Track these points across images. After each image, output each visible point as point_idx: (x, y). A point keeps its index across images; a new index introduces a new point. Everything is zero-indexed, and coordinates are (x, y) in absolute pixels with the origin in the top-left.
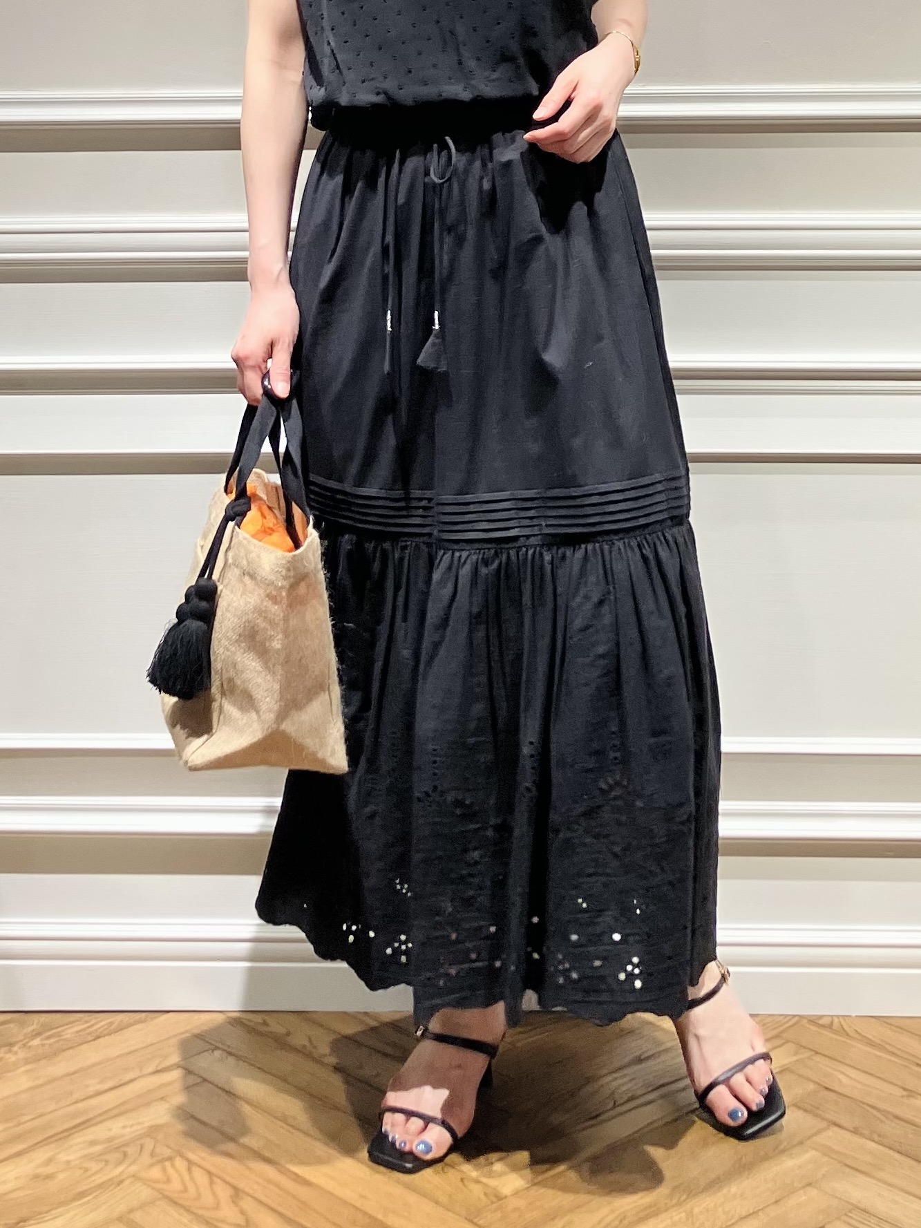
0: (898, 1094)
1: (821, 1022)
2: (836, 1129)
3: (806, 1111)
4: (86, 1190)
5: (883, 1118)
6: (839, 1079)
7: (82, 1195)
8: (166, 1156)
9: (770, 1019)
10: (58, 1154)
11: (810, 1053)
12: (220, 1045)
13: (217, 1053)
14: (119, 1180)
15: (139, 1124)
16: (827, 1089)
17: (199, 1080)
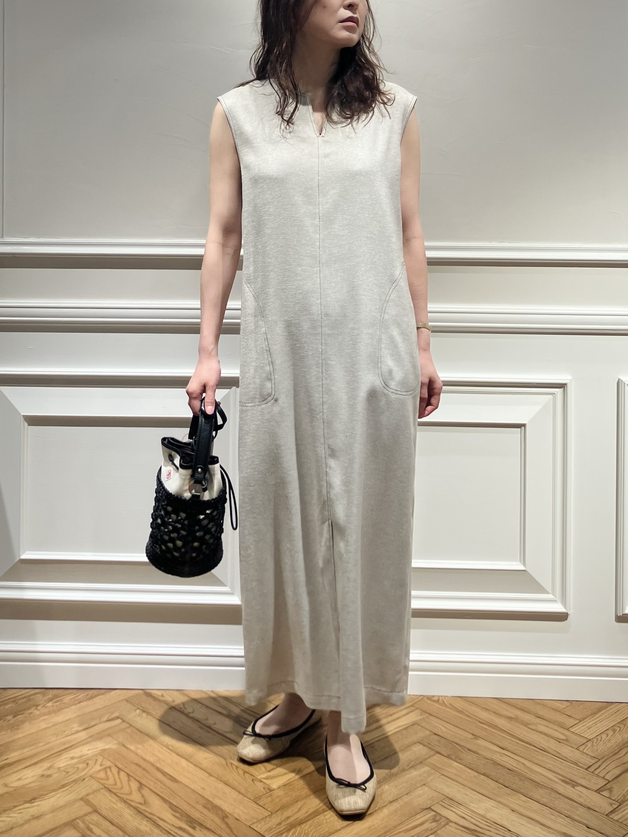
0: (470, 737)
1: (435, 698)
2: (438, 755)
3: (424, 746)
4: (67, 783)
5: (463, 751)
6: (440, 728)
7: (63, 786)
8: (107, 766)
10: (55, 763)
11: (429, 715)
12: (139, 707)
13: (138, 711)
14: (82, 778)
15: (95, 748)
16: (435, 734)
17: (129, 725)
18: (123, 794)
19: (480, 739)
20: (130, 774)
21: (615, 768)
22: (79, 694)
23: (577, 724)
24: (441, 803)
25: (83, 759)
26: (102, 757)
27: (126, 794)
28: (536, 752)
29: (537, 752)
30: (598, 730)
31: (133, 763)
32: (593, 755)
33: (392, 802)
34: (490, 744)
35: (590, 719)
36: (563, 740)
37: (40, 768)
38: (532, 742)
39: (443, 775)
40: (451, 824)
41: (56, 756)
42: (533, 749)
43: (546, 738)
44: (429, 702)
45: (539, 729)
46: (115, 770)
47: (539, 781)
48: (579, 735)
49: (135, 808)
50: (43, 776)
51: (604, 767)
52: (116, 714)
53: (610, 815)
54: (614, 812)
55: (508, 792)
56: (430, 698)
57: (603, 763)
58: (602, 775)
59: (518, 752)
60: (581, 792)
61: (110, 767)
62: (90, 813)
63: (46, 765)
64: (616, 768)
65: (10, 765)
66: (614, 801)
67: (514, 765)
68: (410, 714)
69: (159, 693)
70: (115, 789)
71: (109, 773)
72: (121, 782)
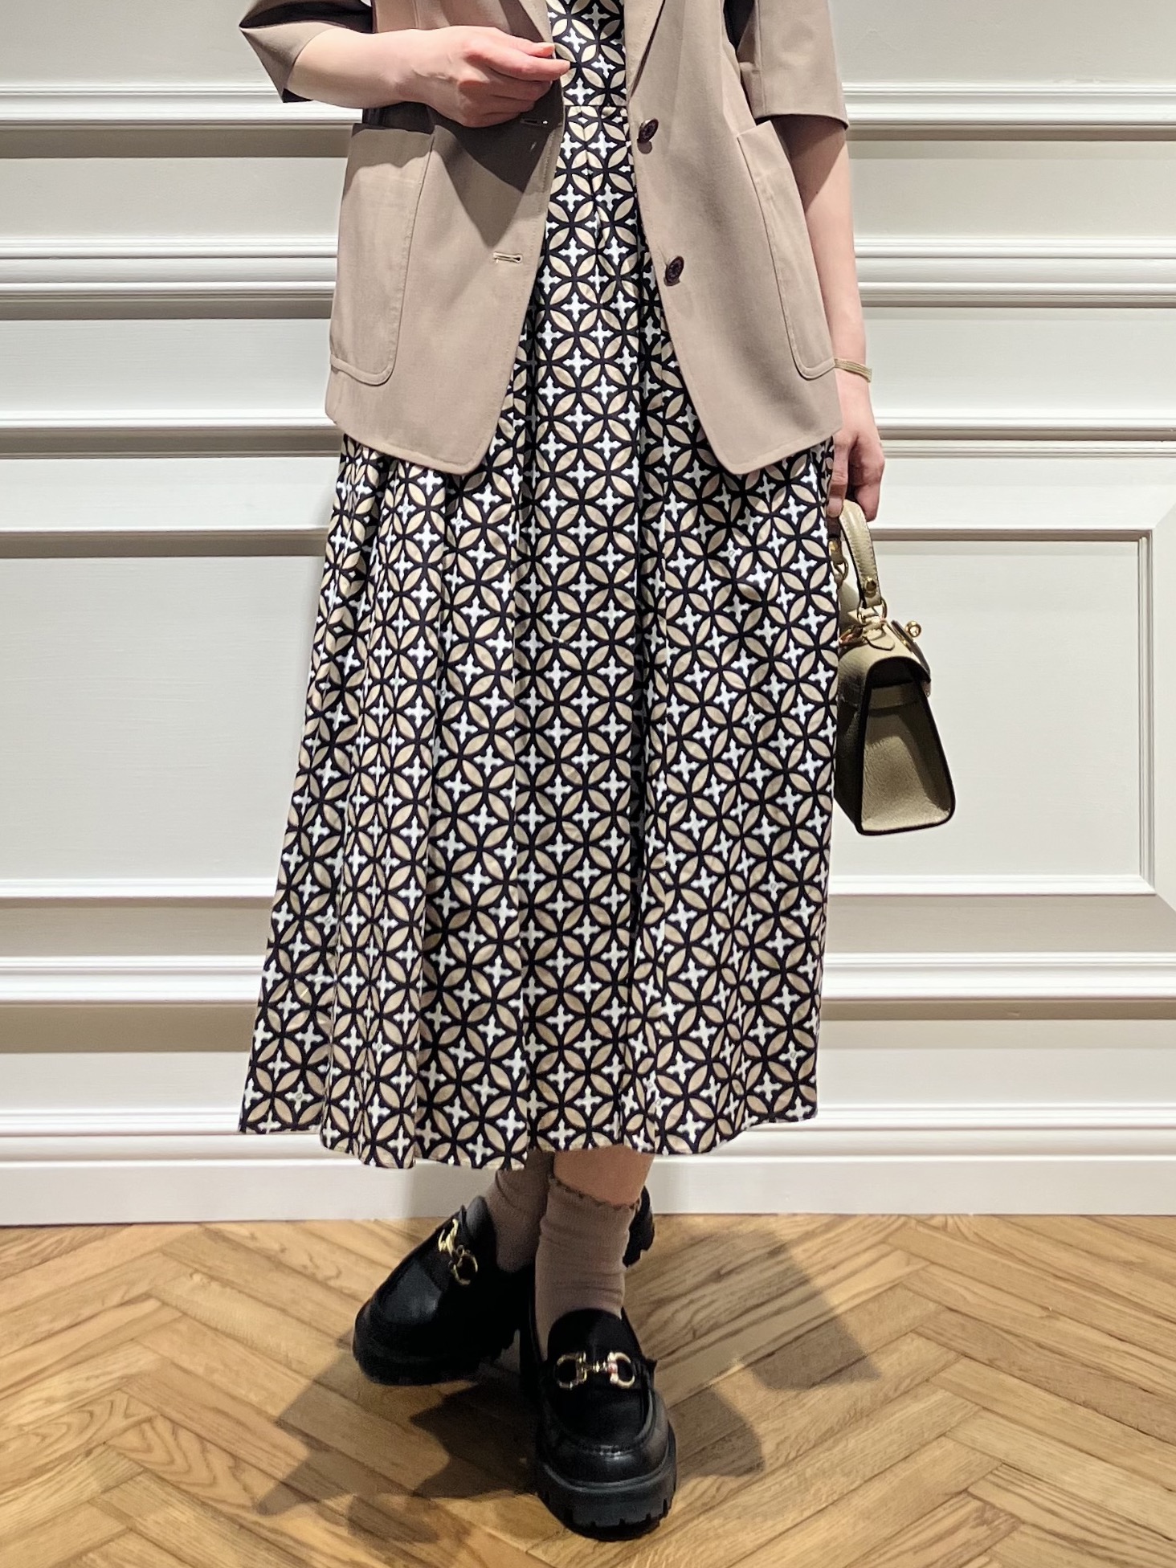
0: (1037, 1314)
1: (933, 1223)
2: (965, 1361)
3: (928, 1339)
5: (1025, 1346)
8: (143, 1416)
9: (872, 1220)
10: (9, 1414)
11: (925, 1264)
12: (200, 1268)
13: (197, 1278)
14: (86, 1449)
15: (104, 1374)
16: (951, 1309)
17: (179, 1314)
18: (194, 1484)
19: (1062, 1317)
20: (203, 1433)
22: (38, 1239)
24: (990, 1477)
25: (78, 1402)
26: (127, 1396)
27: (203, 1485)
31: (205, 1407)
33: (870, 1479)
34: (1088, 1329)
39: (985, 1408)
40: (1022, 1528)
44: (921, 1229)
46: (162, 1426)
49: (232, 1519)
52: (143, 1288)
55: (1154, 1446)
56: (923, 1221)
61: (149, 1420)
62: (119, 1535)
68: (883, 1261)
69: (243, 1231)
70: (171, 1473)
71: (150, 1433)
72: (185, 1457)
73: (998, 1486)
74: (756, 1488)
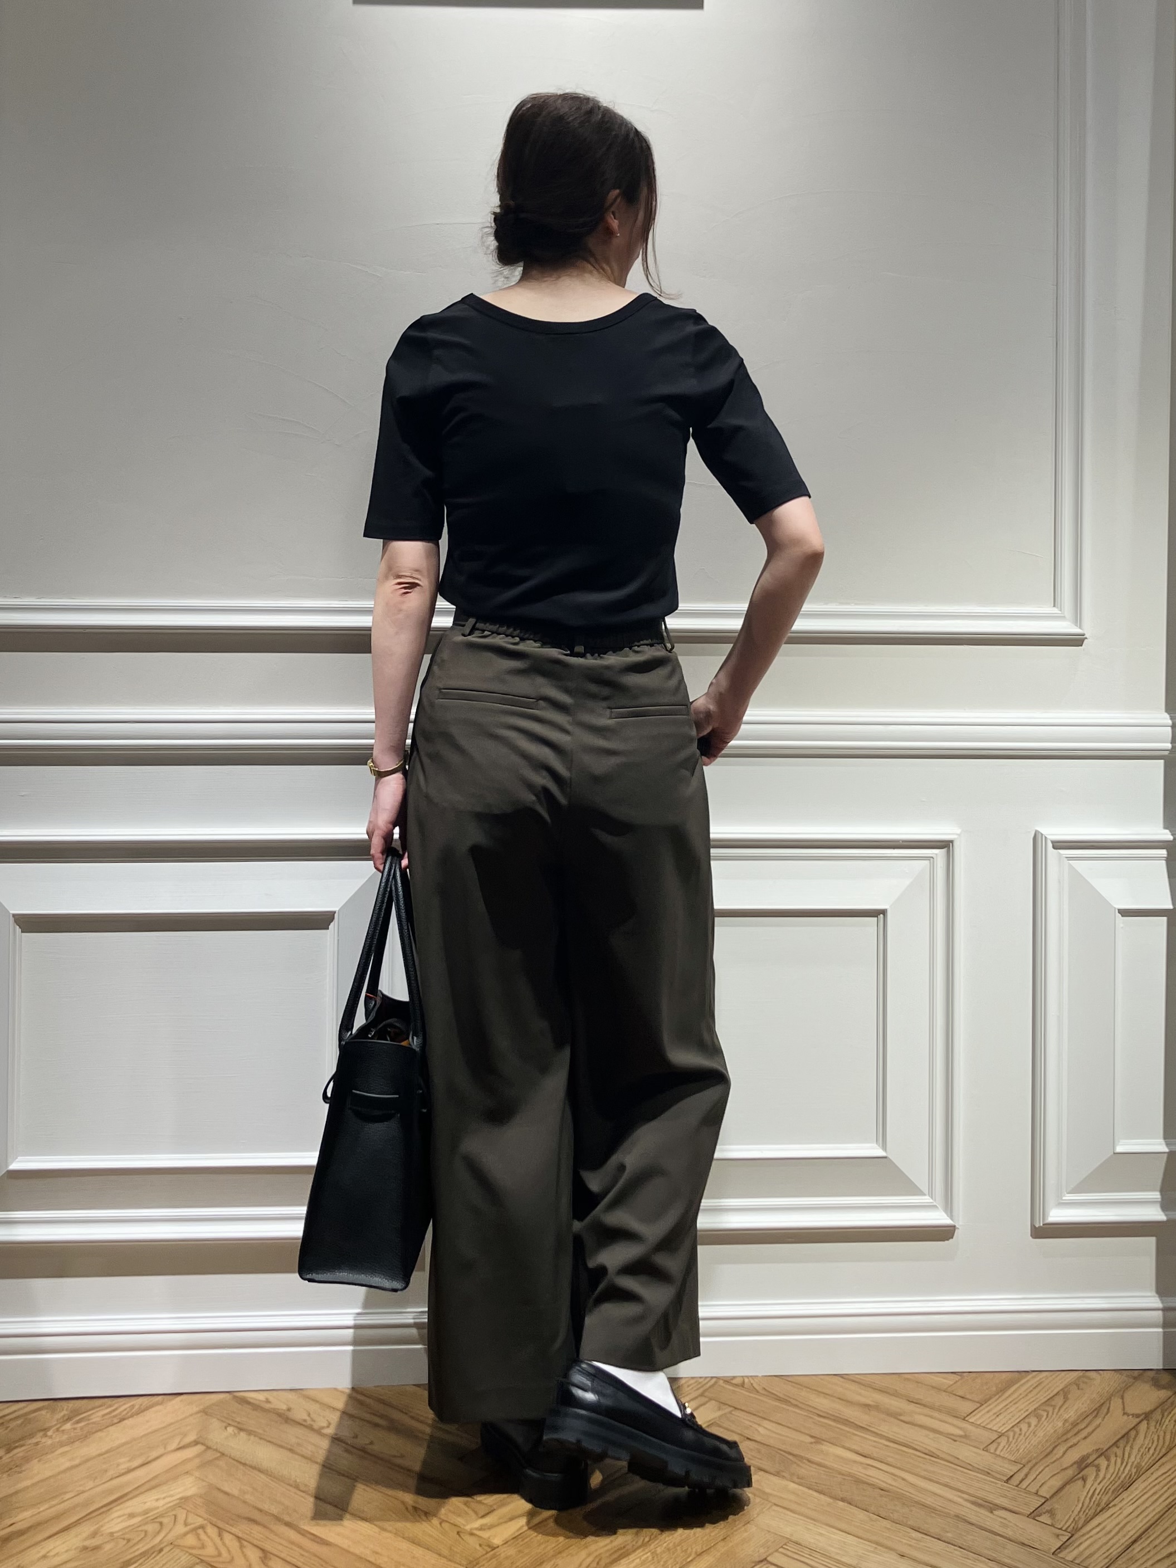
19: (825, 1443)
20: (240, 1535)
21: (1051, 1477)
22: (116, 1406)
23: (976, 1409)
24: (781, 1550)
25: (152, 1516)
26: (185, 1511)
28: (920, 1459)
29: (923, 1458)
30: (1013, 1416)
32: (1013, 1460)
34: (841, 1449)
35: (996, 1401)
36: (961, 1436)
37: (77, 1536)
38: (912, 1443)
39: (775, 1504)
41: (100, 1514)
42: (915, 1455)
43: (932, 1435)
44: (727, 1386)
45: (919, 1423)
46: (212, 1531)
47: (934, 1505)
48: (984, 1427)
50: (85, 1548)
51: (1035, 1476)
52: (192, 1437)
53: (1059, 1553)
54: (1066, 1548)
55: (889, 1527)
56: (728, 1381)
57: (1030, 1469)
58: (1034, 1490)
59: (890, 1460)
60: (1005, 1519)
61: (202, 1527)
63: (87, 1529)
64: (1055, 1477)
65: (21, 1533)
66: (1060, 1531)
67: (890, 1481)
68: (702, 1408)
69: (261, 1397)
70: (219, 1562)
71: (203, 1536)
72: (229, 1551)
73: (788, 1556)
74: (623, 1561)
